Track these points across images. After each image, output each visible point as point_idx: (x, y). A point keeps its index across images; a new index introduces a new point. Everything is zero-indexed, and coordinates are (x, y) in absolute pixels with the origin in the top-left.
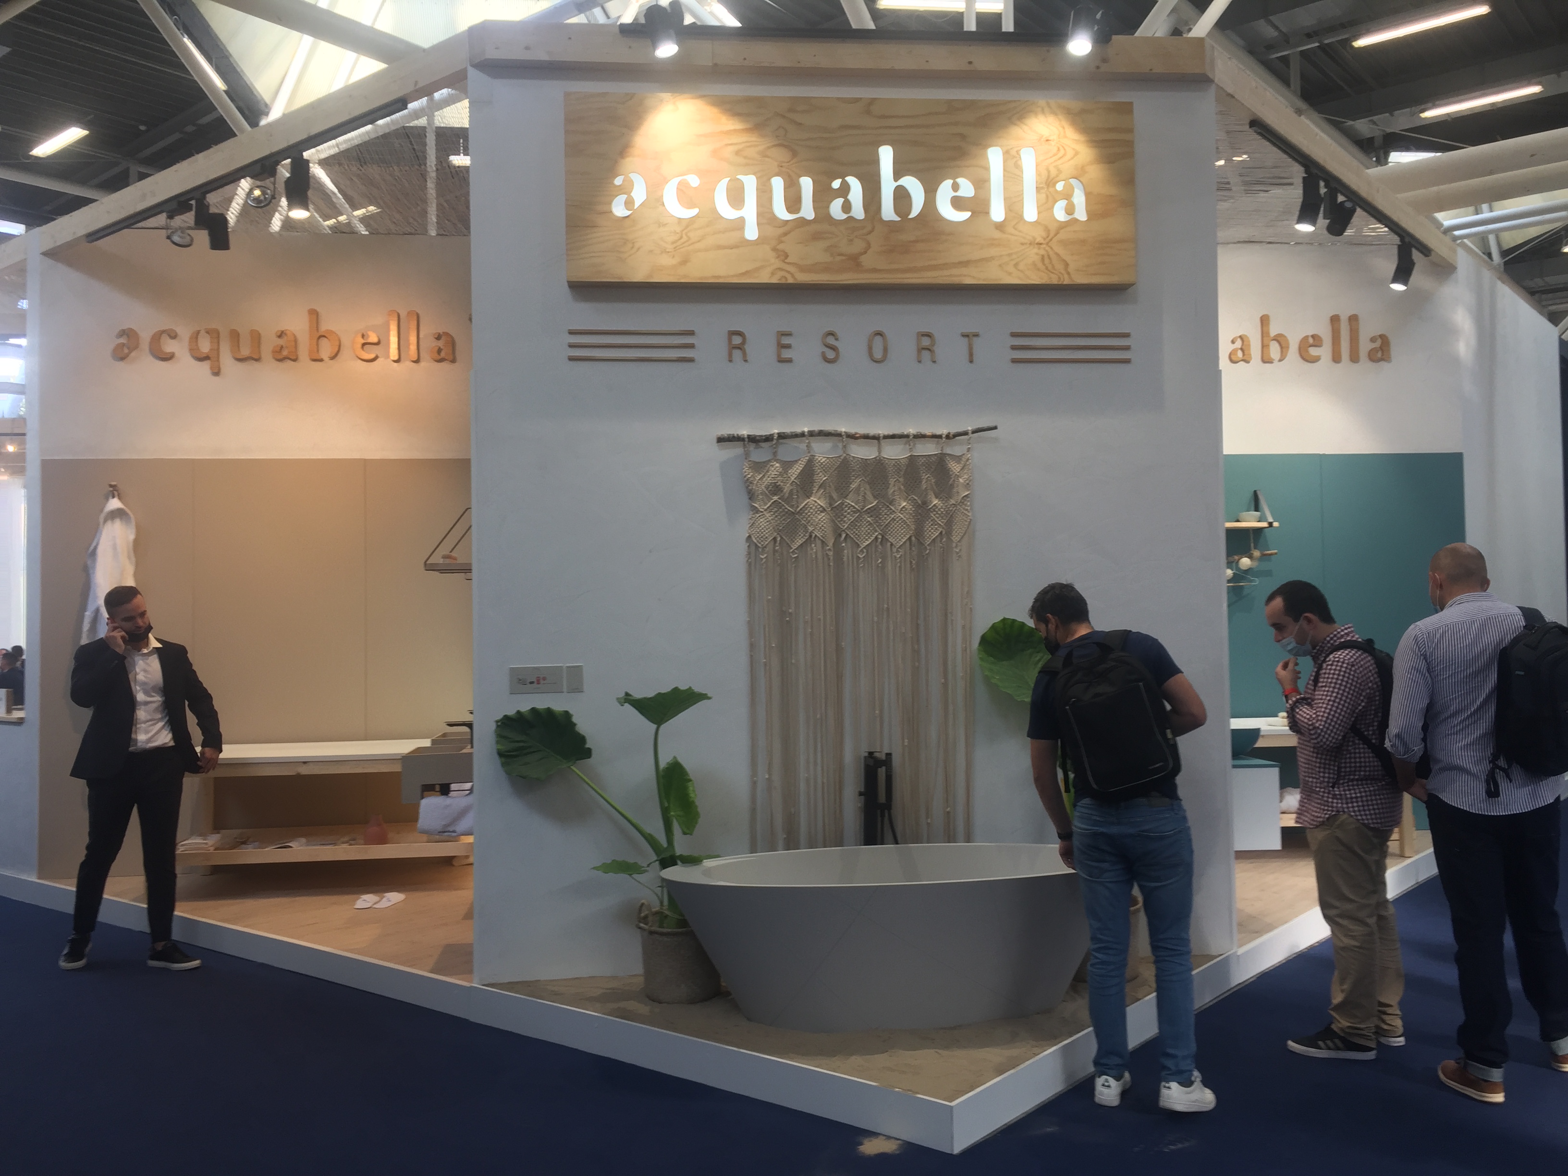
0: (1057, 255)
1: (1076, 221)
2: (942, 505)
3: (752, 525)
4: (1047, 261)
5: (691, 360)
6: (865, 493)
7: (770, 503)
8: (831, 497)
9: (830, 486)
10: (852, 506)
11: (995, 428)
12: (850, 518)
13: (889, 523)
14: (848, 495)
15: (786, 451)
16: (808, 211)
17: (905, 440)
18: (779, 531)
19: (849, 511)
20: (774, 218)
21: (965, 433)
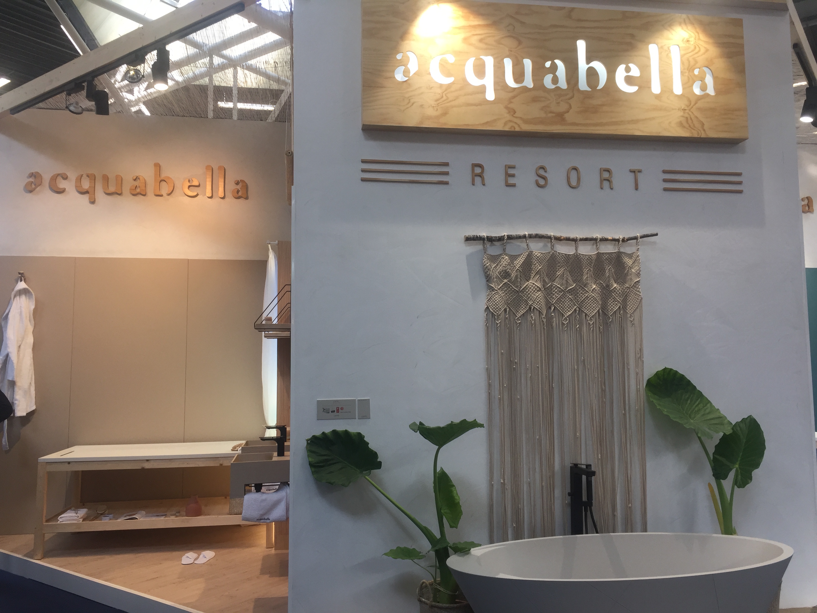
0: (697, 117)
1: (708, 95)
2: (619, 287)
3: (489, 299)
4: (690, 121)
5: (446, 183)
6: (567, 278)
7: (502, 284)
8: (544, 281)
9: (543, 273)
10: (558, 287)
11: (657, 235)
12: (557, 296)
13: (584, 299)
14: (555, 280)
15: (512, 248)
16: (529, 82)
17: (592, 242)
18: (508, 304)
19: (556, 290)
20: (506, 86)
21: (636, 238)
